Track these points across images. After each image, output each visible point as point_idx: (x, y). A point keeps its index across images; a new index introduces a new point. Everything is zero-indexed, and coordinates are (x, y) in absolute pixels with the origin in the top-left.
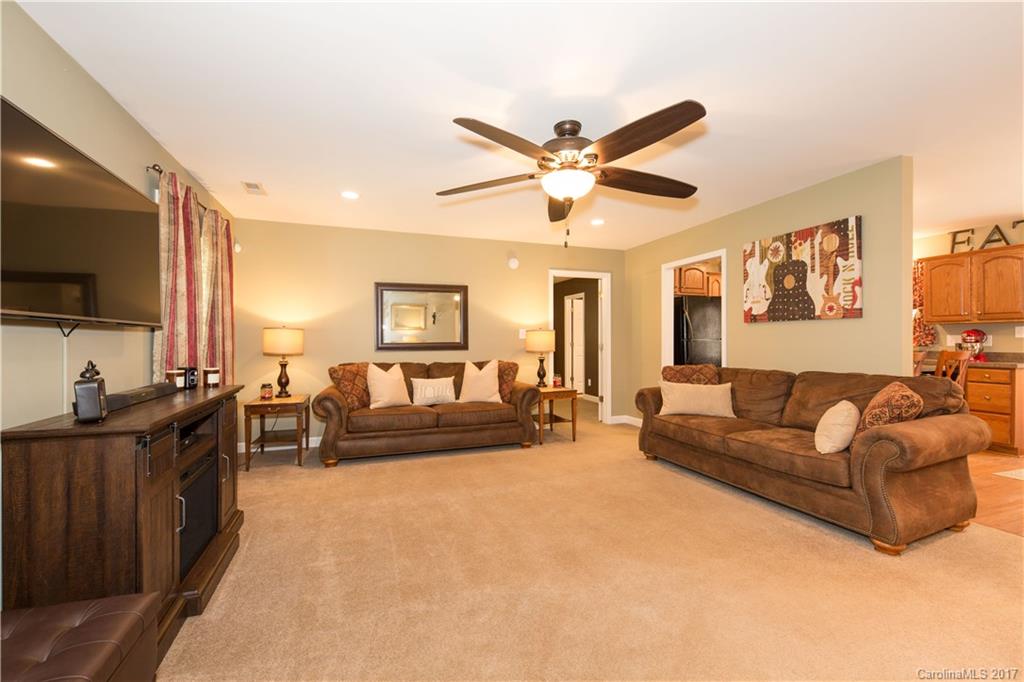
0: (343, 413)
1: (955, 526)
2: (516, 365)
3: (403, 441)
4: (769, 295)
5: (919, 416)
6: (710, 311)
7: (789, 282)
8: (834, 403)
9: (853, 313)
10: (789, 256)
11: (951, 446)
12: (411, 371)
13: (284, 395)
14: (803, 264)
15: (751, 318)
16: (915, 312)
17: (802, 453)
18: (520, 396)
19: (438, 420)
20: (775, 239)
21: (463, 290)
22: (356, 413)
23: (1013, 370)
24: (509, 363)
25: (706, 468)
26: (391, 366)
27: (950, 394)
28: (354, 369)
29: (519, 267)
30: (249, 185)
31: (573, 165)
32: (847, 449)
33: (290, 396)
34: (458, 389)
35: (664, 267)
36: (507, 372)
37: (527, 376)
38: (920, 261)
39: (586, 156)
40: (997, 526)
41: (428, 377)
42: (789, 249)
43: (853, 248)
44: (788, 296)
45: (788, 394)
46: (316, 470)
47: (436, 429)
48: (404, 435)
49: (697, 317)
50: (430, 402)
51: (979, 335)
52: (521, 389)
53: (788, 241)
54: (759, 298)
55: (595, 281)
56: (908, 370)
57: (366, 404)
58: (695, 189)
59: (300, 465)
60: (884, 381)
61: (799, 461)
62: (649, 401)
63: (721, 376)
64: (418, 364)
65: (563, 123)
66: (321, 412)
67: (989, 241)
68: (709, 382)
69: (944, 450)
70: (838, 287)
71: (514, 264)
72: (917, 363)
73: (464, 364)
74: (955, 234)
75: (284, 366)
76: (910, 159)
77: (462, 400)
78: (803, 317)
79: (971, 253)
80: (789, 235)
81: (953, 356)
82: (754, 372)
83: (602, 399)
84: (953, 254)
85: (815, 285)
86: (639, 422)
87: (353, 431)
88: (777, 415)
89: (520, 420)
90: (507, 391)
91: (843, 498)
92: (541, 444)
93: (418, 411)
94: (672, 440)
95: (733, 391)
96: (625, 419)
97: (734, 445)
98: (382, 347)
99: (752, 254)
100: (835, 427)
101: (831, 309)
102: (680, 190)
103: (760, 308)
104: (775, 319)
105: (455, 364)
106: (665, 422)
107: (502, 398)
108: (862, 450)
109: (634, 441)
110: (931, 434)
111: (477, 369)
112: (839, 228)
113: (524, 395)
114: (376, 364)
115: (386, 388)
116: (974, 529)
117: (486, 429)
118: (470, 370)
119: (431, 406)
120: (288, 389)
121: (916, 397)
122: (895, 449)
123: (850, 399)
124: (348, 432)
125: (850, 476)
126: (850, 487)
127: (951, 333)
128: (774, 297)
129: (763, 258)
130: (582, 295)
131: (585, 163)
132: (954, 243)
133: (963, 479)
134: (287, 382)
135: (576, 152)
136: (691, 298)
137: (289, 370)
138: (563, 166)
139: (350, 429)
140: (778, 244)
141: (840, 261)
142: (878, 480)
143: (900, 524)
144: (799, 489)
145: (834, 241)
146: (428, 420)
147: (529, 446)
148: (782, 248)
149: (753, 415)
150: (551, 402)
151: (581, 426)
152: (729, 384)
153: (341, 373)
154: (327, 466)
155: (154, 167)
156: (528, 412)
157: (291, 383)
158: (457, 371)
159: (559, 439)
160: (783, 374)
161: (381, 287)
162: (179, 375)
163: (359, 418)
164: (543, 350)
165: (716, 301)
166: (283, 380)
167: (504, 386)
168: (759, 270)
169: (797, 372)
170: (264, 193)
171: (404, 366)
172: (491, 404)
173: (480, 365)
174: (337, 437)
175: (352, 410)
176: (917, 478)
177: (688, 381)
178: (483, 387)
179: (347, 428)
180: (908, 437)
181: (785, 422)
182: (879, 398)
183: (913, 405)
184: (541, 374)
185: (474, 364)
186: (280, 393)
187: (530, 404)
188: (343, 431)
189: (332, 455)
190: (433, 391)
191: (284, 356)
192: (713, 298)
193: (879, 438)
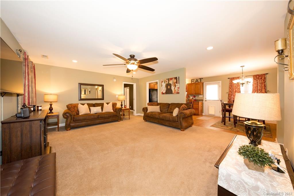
0: (72, 116)
1: (190, 126)
2: (116, 103)
3: (89, 122)
4: (166, 89)
5: (186, 109)
6: (155, 92)
7: (169, 87)
8: (176, 108)
9: (178, 93)
10: (169, 83)
11: (190, 113)
12: (90, 105)
13: (51, 113)
14: (171, 84)
15: (163, 93)
16: (186, 93)
17: (171, 117)
18: (118, 110)
19: (98, 117)
20: (167, 79)
21: (102, 86)
22: (75, 116)
23: (199, 102)
24: (115, 103)
25: (156, 121)
26: (84, 104)
27: (190, 106)
28: (74, 105)
29: (116, 81)
30: (43, 56)
31: (133, 64)
32: (177, 115)
33: (53, 113)
34: (102, 109)
35: (147, 83)
36: (114, 105)
37: (119, 106)
38: (187, 84)
39: (137, 62)
40: (196, 125)
41: (94, 107)
42: (169, 81)
43: (178, 82)
44: (169, 90)
45: (169, 107)
46: (64, 132)
47: (98, 119)
48: (89, 121)
49: (153, 93)
50: (95, 113)
51: (195, 96)
52: (118, 109)
53: (168, 80)
54: (164, 90)
55: (133, 85)
56: (185, 102)
57: (78, 114)
58: (155, 70)
59: (58, 131)
60: (182, 104)
61: (171, 118)
62: (145, 110)
63: (158, 104)
64: (91, 104)
65: (132, 55)
66: (65, 116)
67: (196, 81)
68: (156, 105)
69: (189, 114)
70: (176, 89)
71: (115, 80)
72: (186, 101)
73: (103, 104)
74: (192, 80)
75: (51, 105)
76: (185, 68)
77: (103, 112)
78: (171, 94)
79: (194, 83)
80: (169, 79)
81: (191, 100)
82: (163, 103)
83: (134, 110)
84: (191, 83)
85: (173, 88)
86: (143, 115)
87: (75, 121)
88: (167, 111)
89: (118, 115)
90: (114, 109)
91: (177, 123)
92: (122, 120)
93: (92, 115)
94: (149, 117)
95: (160, 107)
96: (139, 114)
97: (161, 117)
98: (81, 99)
99: (163, 82)
100: (176, 112)
101: (175, 92)
102: (152, 70)
103: (164, 92)
104: (167, 94)
105: (101, 103)
106: (148, 114)
107: (113, 111)
108: (179, 115)
109: (142, 118)
110: (188, 112)
111: (107, 105)
112: (176, 78)
113: (119, 110)
114: (80, 104)
115: (83, 110)
116: (193, 126)
117: (110, 118)
118: (105, 105)
119: (96, 113)
120: (52, 111)
121: (186, 106)
122: (183, 114)
123: (178, 107)
124: (74, 121)
125: (178, 119)
126: (178, 121)
127: (192, 96)
128: (167, 90)
129: (165, 82)
130: (129, 87)
131: (136, 63)
132: (192, 81)
133: (192, 119)
134: (52, 109)
135: (134, 61)
136: (152, 89)
137: (52, 106)
138: (132, 64)
139: (74, 120)
140: (167, 80)
141: (176, 84)
142: (181, 119)
143: (184, 126)
144: (170, 123)
145: (175, 81)
146: (96, 117)
147: (120, 121)
148: (168, 81)
149: (163, 111)
150: (124, 111)
151: (131, 116)
152: (159, 106)
153: (70, 106)
154: (67, 130)
155: (19, 50)
156: (120, 113)
157: (53, 109)
158: (102, 105)
159: (126, 119)
160: (168, 103)
161: (81, 84)
162: (32, 107)
163: (76, 117)
164: (122, 100)
165: (157, 90)
166: (51, 109)
167: (114, 108)
168: (164, 85)
169: (170, 103)
170: (48, 58)
171: (88, 104)
172: (111, 112)
173: (108, 104)
174: (70, 123)
175: (74, 115)
176: (186, 119)
177: (152, 105)
178: (108, 109)
179: (73, 120)
180: (185, 112)
181: (168, 112)
182: (181, 107)
183: (186, 108)
184: (122, 105)
185: (106, 103)
186: (50, 112)
187: (120, 112)
188: (72, 121)
189: (68, 127)
190: (96, 110)
191: (51, 102)
192: (156, 89)
193: (181, 113)
